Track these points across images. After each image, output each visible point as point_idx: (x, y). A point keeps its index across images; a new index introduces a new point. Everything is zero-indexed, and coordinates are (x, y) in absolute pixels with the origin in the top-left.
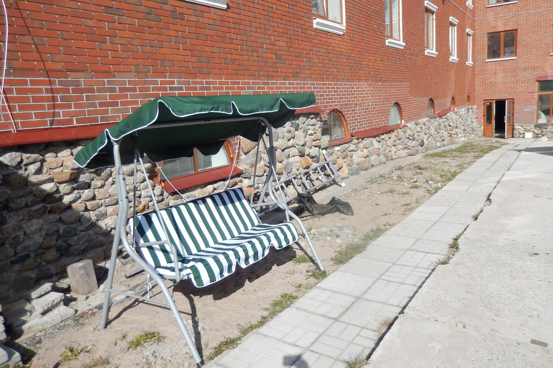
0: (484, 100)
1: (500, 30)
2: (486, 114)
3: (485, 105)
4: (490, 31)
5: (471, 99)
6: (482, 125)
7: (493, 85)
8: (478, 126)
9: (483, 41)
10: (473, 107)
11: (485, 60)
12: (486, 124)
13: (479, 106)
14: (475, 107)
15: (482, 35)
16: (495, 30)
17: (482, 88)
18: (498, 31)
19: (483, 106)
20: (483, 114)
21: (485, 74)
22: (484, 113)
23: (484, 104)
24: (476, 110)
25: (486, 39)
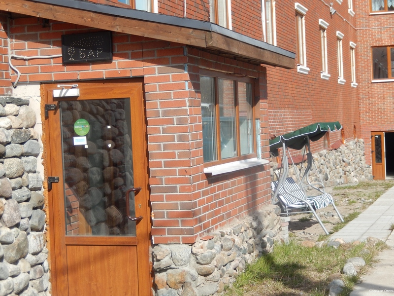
0: (372, 132)
1: (386, 44)
2: (374, 150)
3: (374, 138)
4: (375, 45)
5: (357, 130)
6: (371, 164)
7: (381, 113)
8: (367, 165)
9: (367, 56)
10: (359, 140)
11: (371, 80)
12: (375, 163)
13: (365, 139)
14: (362, 140)
15: (365, 48)
16: (380, 44)
17: (369, 116)
18: (383, 45)
19: (371, 139)
20: (371, 150)
21: (372, 97)
22: (372, 148)
23: (372, 136)
24: (363, 145)
25: (370, 54)
